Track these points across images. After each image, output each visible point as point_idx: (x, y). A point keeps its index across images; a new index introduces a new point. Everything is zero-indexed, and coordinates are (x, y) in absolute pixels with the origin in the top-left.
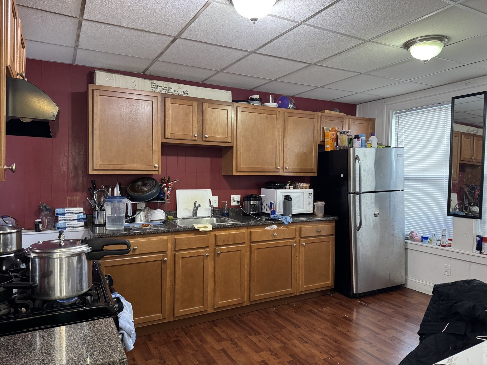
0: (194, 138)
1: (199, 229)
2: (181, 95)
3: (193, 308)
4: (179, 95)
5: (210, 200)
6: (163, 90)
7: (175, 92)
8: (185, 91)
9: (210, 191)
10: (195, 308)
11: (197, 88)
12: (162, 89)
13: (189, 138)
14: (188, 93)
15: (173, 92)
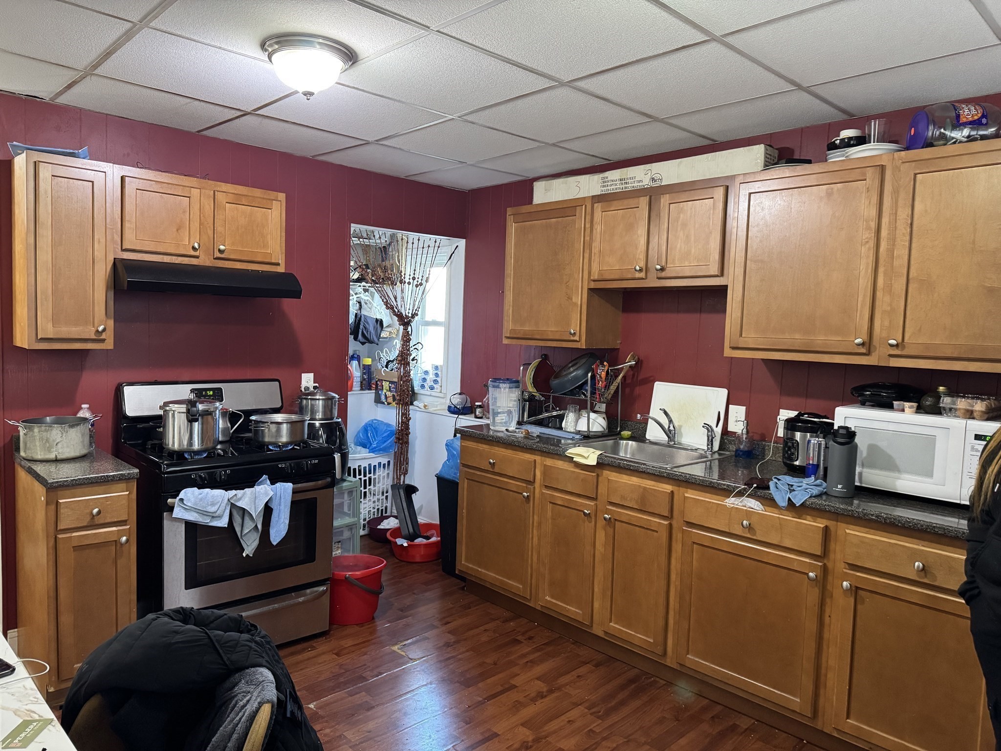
0: (638, 275)
1: (573, 458)
2: (649, 186)
3: (566, 606)
4: (646, 187)
5: (719, 412)
6: (618, 186)
7: (638, 184)
8: (657, 176)
9: (723, 393)
10: (568, 607)
11: (681, 162)
12: (616, 185)
13: (629, 276)
14: (661, 178)
15: (636, 185)
